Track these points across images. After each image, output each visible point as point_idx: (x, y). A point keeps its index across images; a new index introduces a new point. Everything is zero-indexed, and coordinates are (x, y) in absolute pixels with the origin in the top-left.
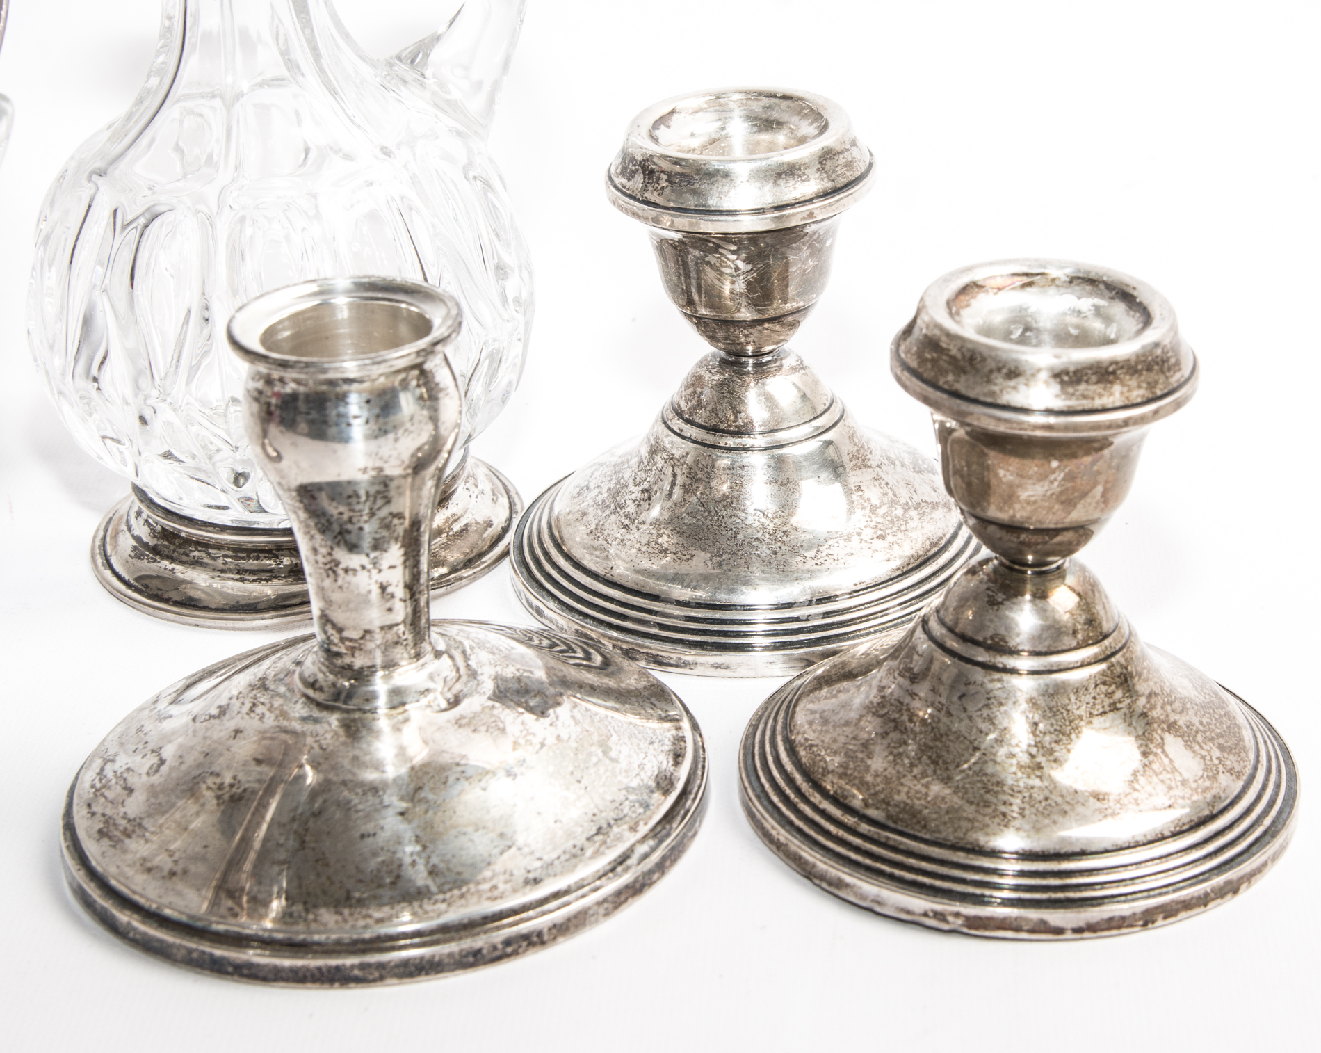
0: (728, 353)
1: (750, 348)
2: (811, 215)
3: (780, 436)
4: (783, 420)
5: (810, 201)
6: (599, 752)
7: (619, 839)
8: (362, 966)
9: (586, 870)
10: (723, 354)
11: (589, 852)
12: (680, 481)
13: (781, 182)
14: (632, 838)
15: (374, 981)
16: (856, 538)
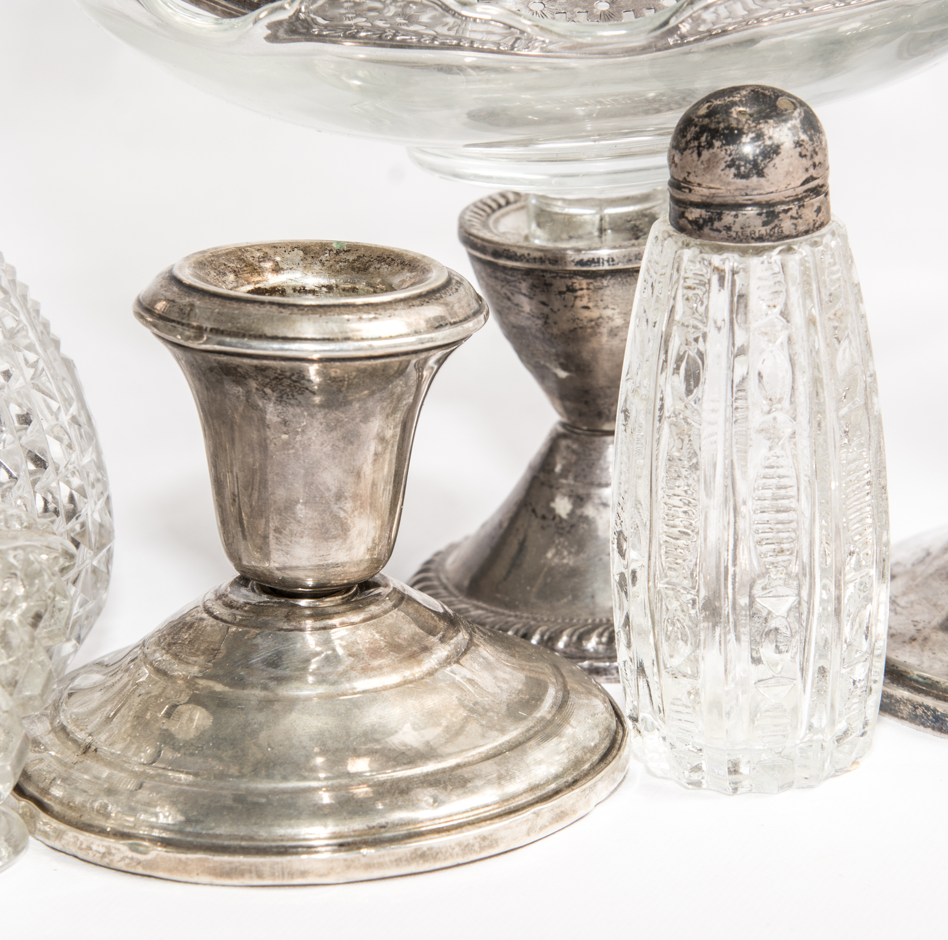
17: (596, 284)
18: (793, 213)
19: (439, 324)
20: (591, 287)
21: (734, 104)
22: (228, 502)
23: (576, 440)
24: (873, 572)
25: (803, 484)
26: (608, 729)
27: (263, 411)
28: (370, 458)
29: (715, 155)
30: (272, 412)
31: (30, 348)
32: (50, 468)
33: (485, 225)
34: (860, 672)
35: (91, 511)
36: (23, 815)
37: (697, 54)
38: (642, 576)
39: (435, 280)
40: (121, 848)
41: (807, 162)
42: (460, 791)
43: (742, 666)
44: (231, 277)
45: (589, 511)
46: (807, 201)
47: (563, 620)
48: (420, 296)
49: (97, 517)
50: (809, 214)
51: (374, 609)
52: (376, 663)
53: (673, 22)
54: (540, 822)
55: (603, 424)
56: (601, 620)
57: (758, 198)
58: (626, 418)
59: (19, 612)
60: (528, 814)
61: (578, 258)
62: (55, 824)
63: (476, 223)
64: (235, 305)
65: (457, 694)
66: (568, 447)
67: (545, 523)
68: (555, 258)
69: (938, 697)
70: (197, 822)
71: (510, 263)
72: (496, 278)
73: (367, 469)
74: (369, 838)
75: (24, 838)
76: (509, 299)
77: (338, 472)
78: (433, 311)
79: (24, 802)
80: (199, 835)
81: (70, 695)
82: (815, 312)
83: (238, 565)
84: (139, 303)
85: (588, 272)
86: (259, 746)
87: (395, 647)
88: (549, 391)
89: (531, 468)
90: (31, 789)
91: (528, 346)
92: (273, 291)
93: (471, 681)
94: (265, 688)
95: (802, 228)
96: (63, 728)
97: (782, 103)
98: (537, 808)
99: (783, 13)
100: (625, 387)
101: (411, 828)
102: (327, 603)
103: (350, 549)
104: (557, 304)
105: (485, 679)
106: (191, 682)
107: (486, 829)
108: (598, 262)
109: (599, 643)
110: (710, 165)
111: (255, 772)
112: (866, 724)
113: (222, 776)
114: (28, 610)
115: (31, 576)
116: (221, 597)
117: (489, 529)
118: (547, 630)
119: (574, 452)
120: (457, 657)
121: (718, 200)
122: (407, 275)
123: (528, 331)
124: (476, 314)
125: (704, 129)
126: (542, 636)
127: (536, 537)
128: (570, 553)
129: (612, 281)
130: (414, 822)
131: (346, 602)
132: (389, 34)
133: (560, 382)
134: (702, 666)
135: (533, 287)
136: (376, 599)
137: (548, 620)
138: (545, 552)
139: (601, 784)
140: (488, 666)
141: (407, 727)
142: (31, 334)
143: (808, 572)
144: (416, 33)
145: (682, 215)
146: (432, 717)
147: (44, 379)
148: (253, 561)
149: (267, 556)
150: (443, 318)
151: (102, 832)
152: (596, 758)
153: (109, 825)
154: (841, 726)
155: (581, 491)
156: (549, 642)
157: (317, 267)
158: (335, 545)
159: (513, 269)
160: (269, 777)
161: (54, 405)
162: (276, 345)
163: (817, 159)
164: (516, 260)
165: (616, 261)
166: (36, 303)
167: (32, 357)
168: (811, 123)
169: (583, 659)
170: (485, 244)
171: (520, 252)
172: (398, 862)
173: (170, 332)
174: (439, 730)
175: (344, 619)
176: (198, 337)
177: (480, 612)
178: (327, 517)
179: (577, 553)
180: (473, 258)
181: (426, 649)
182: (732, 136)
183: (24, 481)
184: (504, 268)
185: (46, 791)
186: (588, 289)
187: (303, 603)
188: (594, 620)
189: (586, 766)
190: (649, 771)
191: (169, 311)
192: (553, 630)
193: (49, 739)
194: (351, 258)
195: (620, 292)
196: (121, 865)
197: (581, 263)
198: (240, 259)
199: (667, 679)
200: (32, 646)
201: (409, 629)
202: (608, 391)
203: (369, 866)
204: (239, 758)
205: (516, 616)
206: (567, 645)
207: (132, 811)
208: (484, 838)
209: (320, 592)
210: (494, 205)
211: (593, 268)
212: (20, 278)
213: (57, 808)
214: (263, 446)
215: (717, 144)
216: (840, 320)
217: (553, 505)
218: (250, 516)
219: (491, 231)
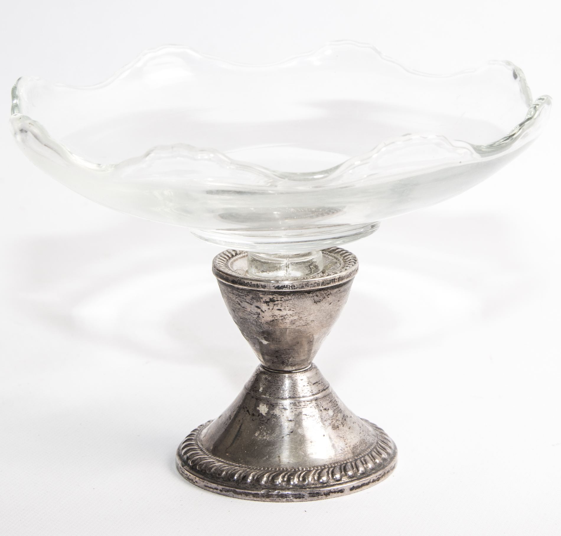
17: (285, 298)
20: (283, 299)
23: (270, 375)
33: (227, 266)
45: (277, 412)
47: (264, 469)
55: (285, 367)
56: (283, 469)
61: (276, 285)
63: (222, 265)
66: (266, 379)
67: (254, 418)
68: (263, 284)
71: (241, 287)
72: (233, 294)
76: (239, 304)
85: (281, 292)
89: (245, 388)
91: (248, 328)
104: (264, 308)
108: (287, 287)
109: (283, 481)
117: (224, 419)
118: (256, 474)
119: (269, 381)
123: (248, 320)
126: (253, 477)
127: (250, 424)
128: (267, 433)
129: (293, 297)
133: (263, 346)
135: (252, 299)
137: (256, 469)
138: (255, 433)
155: (273, 402)
156: (257, 481)
159: (242, 289)
164: (245, 285)
165: (296, 287)
169: (275, 489)
170: (228, 276)
171: (246, 281)
177: (220, 464)
179: (271, 434)
180: (220, 282)
184: (238, 289)
186: (281, 300)
188: (279, 469)
192: (258, 474)
195: (297, 303)
197: (278, 287)
202: (288, 351)
205: (239, 466)
206: (266, 482)
210: (230, 256)
211: (284, 290)
217: (258, 408)
219: (230, 270)
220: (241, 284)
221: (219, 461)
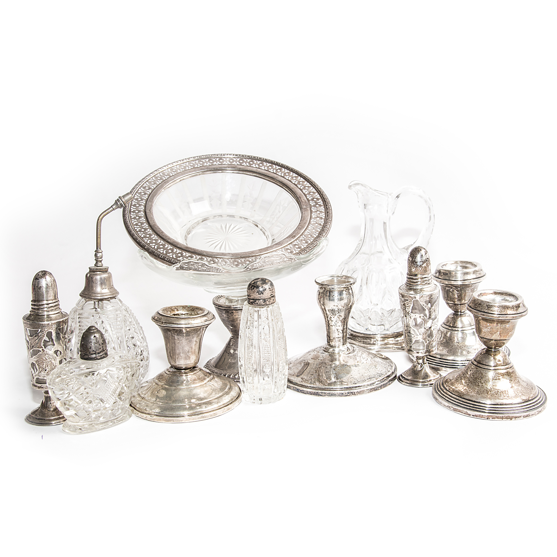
0: (455, 312)
1: (459, 310)
2: (470, 282)
3: (464, 329)
4: (464, 325)
5: (471, 279)
6: (374, 367)
7: (373, 380)
8: (322, 393)
9: (365, 383)
10: (453, 312)
11: (367, 381)
12: (442, 336)
13: (465, 275)
14: (376, 380)
15: (323, 396)
16: (477, 350)
17: (237, 312)
18: (269, 301)
19: (206, 321)
21: (258, 281)
22: (168, 353)
23: (234, 339)
24: (285, 364)
25: (271, 348)
26: (238, 393)
27: (175, 337)
28: (194, 345)
29: (255, 290)
30: (176, 337)
31: (134, 325)
32: (137, 346)
33: (217, 301)
34: (283, 382)
35: (145, 354)
36: (131, 410)
37: (252, 273)
38: (243, 365)
39: (206, 313)
40: (149, 416)
41: (271, 292)
42: (210, 405)
43: (261, 381)
44: (169, 312)
45: (236, 352)
46: (271, 298)
47: (232, 372)
48: (202, 316)
49: (146, 355)
50: (272, 301)
51: (195, 372)
52: (195, 382)
53: (247, 267)
54: (225, 410)
57: (262, 298)
58: (240, 337)
59: (130, 374)
60: (223, 409)
61: (233, 307)
62: (137, 412)
63: (216, 300)
64: (169, 318)
65: (211, 387)
66: (233, 341)
67: (229, 354)
68: (230, 307)
69: (298, 386)
70: (162, 411)
71: (221, 308)
73: (193, 347)
74: (193, 414)
75: (132, 414)
76: (222, 314)
77: (188, 347)
78: (205, 318)
79: (132, 408)
80: (163, 414)
81: (141, 388)
82: (273, 318)
83: (171, 364)
84: (152, 317)
86: (174, 397)
87: (199, 379)
88: (229, 330)
89: (226, 344)
90: (132, 405)
91: (225, 323)
92: (177, 314)
93: (213, 385)
94: (175, 387)
95: (270, 303)
96: (139, 394)
97: (266, 281)
98: (225, 408)
99: (268, 265)
100: (240, 331)
101: (201, 412)
102: (187, 371)
103: (191, 361)
104: (230, 315)
105: (216, 385)
106: (162, 386)
107: (215, 412)
108: (237, 308)
110: (254, 292)
111: (173, 402)
112: (284, 391)
113: (167, 403)
114: (131, 374)
115: (132, 367)
116: (167, 370)
117: (219, 355)
118: (229, 374)
120: (211, 380)
121: (255, 298)
122: (201, 311)
123: (225, 320)
124: (213, 319)
125: (253, 286)
127: (227, 357)
129: (239, 311)
130: (202, 411)
131: (190, 371)
132: (197, 269)
133: (231, 329)
134: (254, 381)
135: (225, 312)
136: (196, 370)
137: (229, 372)
138: (229, 360)
139: (236, 403)
140: (216, 382)
141: (202, 393)
142: (134, 322)
143: (273, 364)
144: (202, 269)
145: (249, 301)
146: (206, 391)
147: (136, 330)
148: (173, 364)
149: (176, 363)
150: (207, 319)
151: (145, 413)
152: (236, 398)
153: (147, 412)
154: (279, 392)
155: (235, 349)
156: (229, 376)
157: (185, 310)
158: (188, 360)
160: (176, 403)
161: (138, 335)
162: (176, 325)
163: (273, 291)
165: (239, 308)
166: (135, 316)
167: (134, 326)
168: (272, 284)
169: (235, 379)
170: (218, 305)
171: (223, 306)
172: (199, 418)
173: (157, 323)
174: (207, 394)
175: (190, 374)
176: (162, 324)
178: (186, 355)
179: (234, 360)
180: (215, 307)
181: (205, 379)
182: (258, 287)
183: (132, 349)
184: (220, 309)
185: (136, 406)
186: (235, 312)
187: (183, 371)
189: (234, 400)
190: (245, 400)
191: (157, 319)
193: (137, 396)
194: (191, 308)
195: (240, 313)
196: (149, 419)
197: (234, 308)
198: (171, 309)
199: (248, 383)
200: (132, 380)
201: (202, 375)
203: (193, 419)
204: (170, 399)
205: (223, 372)
207: (151, 410)
208: (214, 414)
209: (185, 369)
210: (219, 297)
212: (132, 312)
213: (137, 409)
214: (175, 343)
215: (255, 288)
216: (278, 319)
217: (230, 351)
218: (172, 355)
220: (221, 307)
221: (217, 370)
